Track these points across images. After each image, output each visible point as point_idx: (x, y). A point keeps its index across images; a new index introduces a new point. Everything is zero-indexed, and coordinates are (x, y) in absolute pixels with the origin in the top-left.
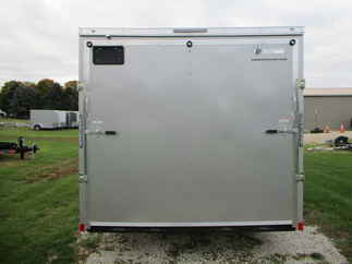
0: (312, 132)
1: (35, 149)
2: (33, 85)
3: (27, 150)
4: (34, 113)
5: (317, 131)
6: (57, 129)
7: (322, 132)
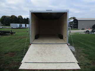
0: (82, 29)
1: (15, 33)
2: (9, 17)
3: (13, 33)
4: (11, 24)
5: (83, 29)
6: (17, 28)
7: (84, 29)
